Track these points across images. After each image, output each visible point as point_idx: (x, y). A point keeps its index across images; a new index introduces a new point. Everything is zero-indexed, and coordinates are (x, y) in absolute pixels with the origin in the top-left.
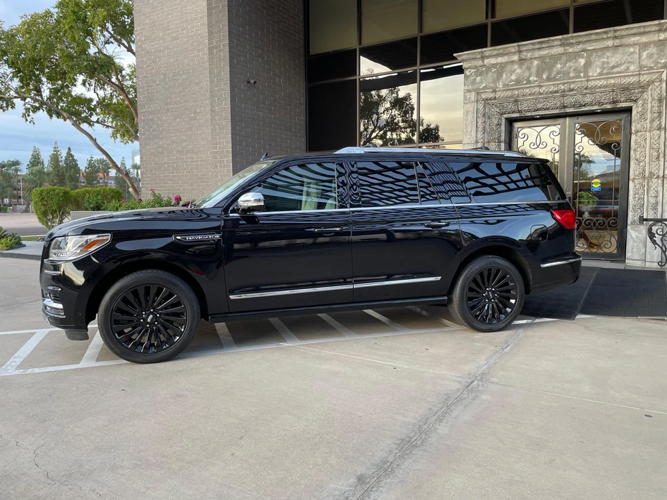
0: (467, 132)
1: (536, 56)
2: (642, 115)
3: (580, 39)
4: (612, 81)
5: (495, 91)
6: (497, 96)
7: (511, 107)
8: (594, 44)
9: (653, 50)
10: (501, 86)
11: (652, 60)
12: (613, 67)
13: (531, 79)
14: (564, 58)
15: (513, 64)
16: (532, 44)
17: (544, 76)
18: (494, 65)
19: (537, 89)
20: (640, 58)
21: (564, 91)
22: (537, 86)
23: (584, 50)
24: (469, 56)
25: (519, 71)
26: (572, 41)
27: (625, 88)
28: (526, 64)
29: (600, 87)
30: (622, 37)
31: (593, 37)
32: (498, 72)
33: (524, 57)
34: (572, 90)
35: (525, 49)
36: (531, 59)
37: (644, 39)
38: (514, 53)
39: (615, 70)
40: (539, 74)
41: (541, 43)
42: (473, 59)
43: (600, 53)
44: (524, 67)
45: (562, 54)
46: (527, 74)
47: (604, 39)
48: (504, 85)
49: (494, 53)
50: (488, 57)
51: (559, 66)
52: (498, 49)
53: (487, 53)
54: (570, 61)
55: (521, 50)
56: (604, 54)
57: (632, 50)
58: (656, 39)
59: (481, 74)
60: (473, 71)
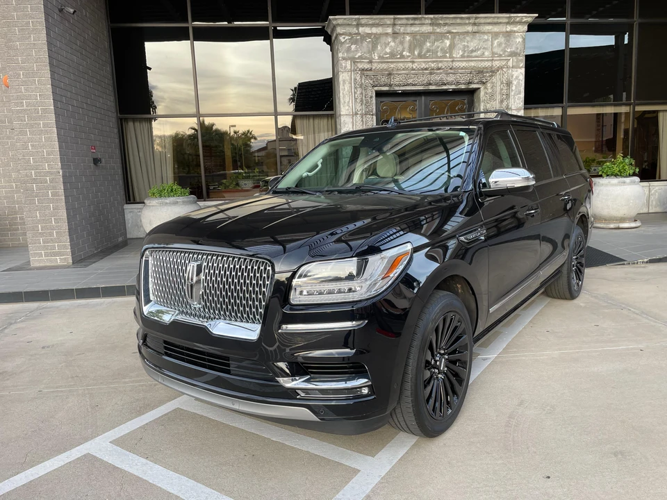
0: (345, 102)
1: (408, 32)
2: (492, 96)
3: (447, 21)
4: (472, 64)
5: (371, 62)
6: (374, 68)
7: (384, 80)
8: (457, 27)
9: (501, 39)
10: (377, 58)
11: (501, 49)
12: (472, 51)
13: (404, 53)
14: (433, 37)
15: (387, 36)
16: (407, 19)
17: (416, 53)
18: (369, 35)
19: (410, 65)
20: (492, 45)
21: (433, 69)
22: (411, 62)
23: (449, 32)
24: (345, 22)
25: (392, 44)
26: (441, 22)
27: (481, 72)
28: (399, 38)
29: (462, 69)
30: (480, 24)
31: (458, 21)
32: (373, 43)
33: (398, 31)
34: (439, 69)
35: (400, 22)
36: (404, 33)
37: (496, 29)
38: (388, 25)
39: (474, 54)
40: (411, 50)
41: (415, 19)
42: (349, 25)
43: (462, 37)
44: (397, 41)
45: (431, 33)
46: (400, 48)
47: (466, 24)
48: (379, 57)
49: (371, 23)
50: (363, 25)
51: (428, 44)
52: (375, 19)
53: (363, 22)
54: (438, 41)
55: (396, 23)
56: (464, 38)
57: (486, 37)
58: (504, 30)
59: (355, 42)
60: (347, 38)
